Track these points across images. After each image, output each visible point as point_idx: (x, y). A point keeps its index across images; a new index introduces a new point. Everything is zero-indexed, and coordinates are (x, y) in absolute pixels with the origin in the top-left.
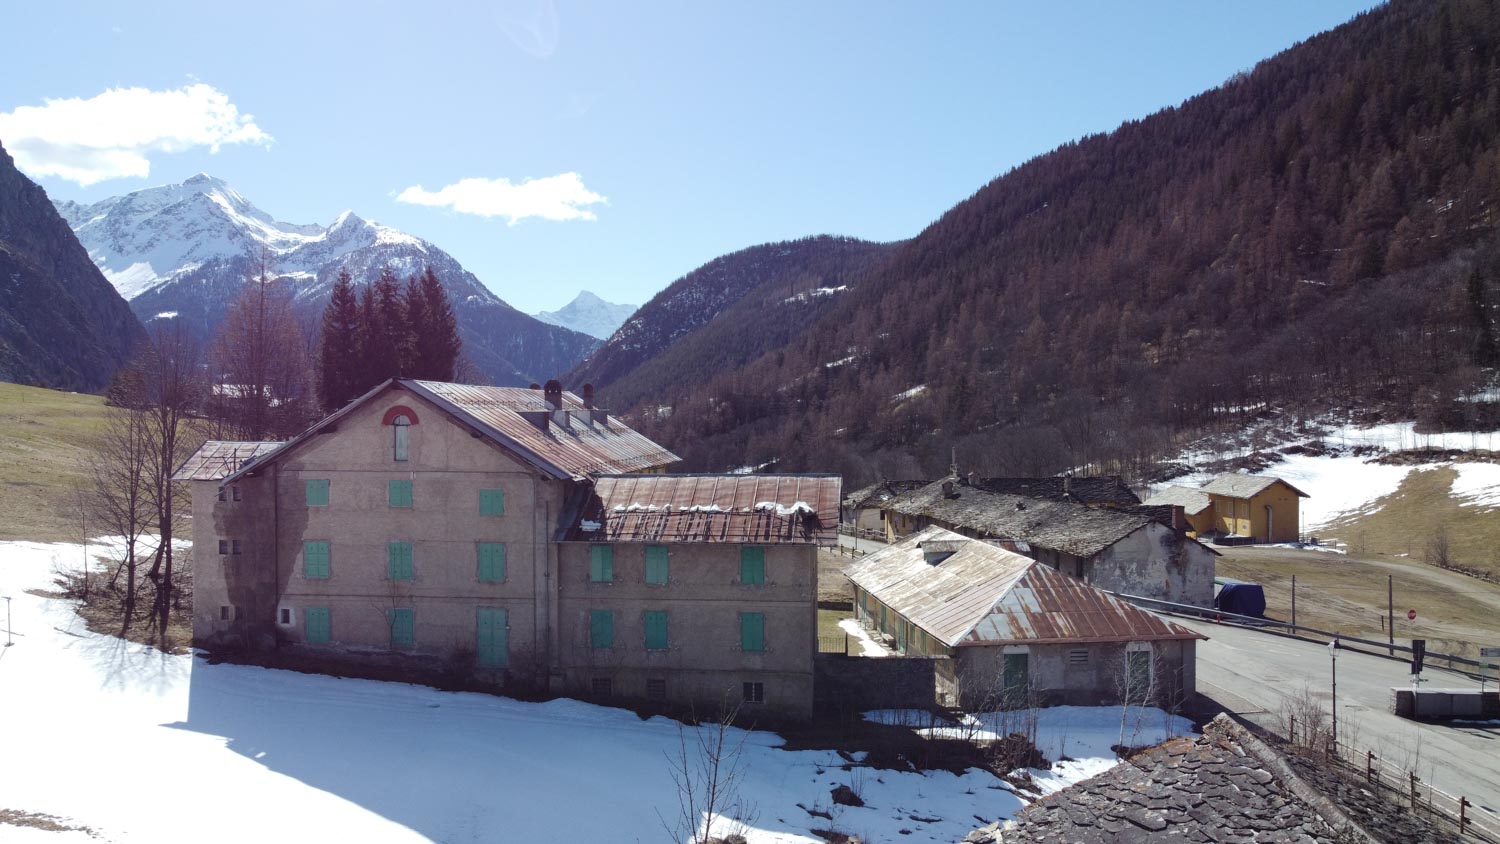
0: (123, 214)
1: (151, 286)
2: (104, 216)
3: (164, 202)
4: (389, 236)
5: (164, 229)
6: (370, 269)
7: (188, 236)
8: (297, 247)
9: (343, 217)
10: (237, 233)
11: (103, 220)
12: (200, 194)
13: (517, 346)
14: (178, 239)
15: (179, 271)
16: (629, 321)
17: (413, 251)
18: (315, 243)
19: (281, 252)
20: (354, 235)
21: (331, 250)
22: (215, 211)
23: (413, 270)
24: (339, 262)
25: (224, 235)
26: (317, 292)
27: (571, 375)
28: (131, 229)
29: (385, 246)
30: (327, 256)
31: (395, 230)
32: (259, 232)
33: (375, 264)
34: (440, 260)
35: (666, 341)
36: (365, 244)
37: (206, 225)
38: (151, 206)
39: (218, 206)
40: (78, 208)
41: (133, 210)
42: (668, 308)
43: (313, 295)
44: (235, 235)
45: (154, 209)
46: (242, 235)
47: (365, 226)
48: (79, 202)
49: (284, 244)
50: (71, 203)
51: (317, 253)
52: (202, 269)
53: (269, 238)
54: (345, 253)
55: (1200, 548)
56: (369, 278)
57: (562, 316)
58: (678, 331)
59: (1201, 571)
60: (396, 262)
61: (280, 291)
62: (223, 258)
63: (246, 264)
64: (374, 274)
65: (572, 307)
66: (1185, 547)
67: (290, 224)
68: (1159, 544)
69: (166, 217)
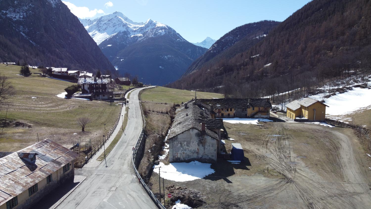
0: (100, 22)
1: (106, 39)
2: (96, 22)
3: (108, 18)
4: (159, 25)
5: (109, 25)
6: (155, 33)
7: (114, 26)
8: (138, 28)
9: (148, 20)
10: (125, 25)
11: (96, 23)
12: (116, 16)
13: (189, 51)
14: (112, 27)
15: (112, 35)
16: (213, 45)
17: (164, 28)
18: (142, 27)
19: (135, 29)
20: (151, 25)
21: (146, 29)
22: (120, 20)
23: (165, 33)
24: (148, 31)
25: (122, 26)
26: (142, 39)
27: (199, 59)
28: (102, 25)
29: (158, 27)
30: (145, 30)
31: (160, 23)
32: (130, 25)
33: (156, 32)
34: (171, 30)
35: (222, 50)
36: (153, 27)
37: (117, 23)
38: (106, 19)
39: (120, 19)
40: (91, 21)
41: (102, 21)
42: (223, 41)
43: (142, 40)
44: (124, 26)
45: (106, 20)
46: (125, 26)
47: (153, 22)
48: (91, 19)
49: (135, 27)
50: (89, 20)
51: (142, 30)
52: (117, 34)
53: (132, 26)
54: (149, 29)
55: (211, 138)
56: (154, 35)
57: (202, 44)
58: (225, 47)
59: (211, 145)
60: (160, 31)
61: (134, 39)
62: (121, 32)
63: (126, 33)
64: (155, 34)
65: (205, 41)
66: (205, 137)
67: (136, 23)
68: (195, 136)
69: (109, 22)
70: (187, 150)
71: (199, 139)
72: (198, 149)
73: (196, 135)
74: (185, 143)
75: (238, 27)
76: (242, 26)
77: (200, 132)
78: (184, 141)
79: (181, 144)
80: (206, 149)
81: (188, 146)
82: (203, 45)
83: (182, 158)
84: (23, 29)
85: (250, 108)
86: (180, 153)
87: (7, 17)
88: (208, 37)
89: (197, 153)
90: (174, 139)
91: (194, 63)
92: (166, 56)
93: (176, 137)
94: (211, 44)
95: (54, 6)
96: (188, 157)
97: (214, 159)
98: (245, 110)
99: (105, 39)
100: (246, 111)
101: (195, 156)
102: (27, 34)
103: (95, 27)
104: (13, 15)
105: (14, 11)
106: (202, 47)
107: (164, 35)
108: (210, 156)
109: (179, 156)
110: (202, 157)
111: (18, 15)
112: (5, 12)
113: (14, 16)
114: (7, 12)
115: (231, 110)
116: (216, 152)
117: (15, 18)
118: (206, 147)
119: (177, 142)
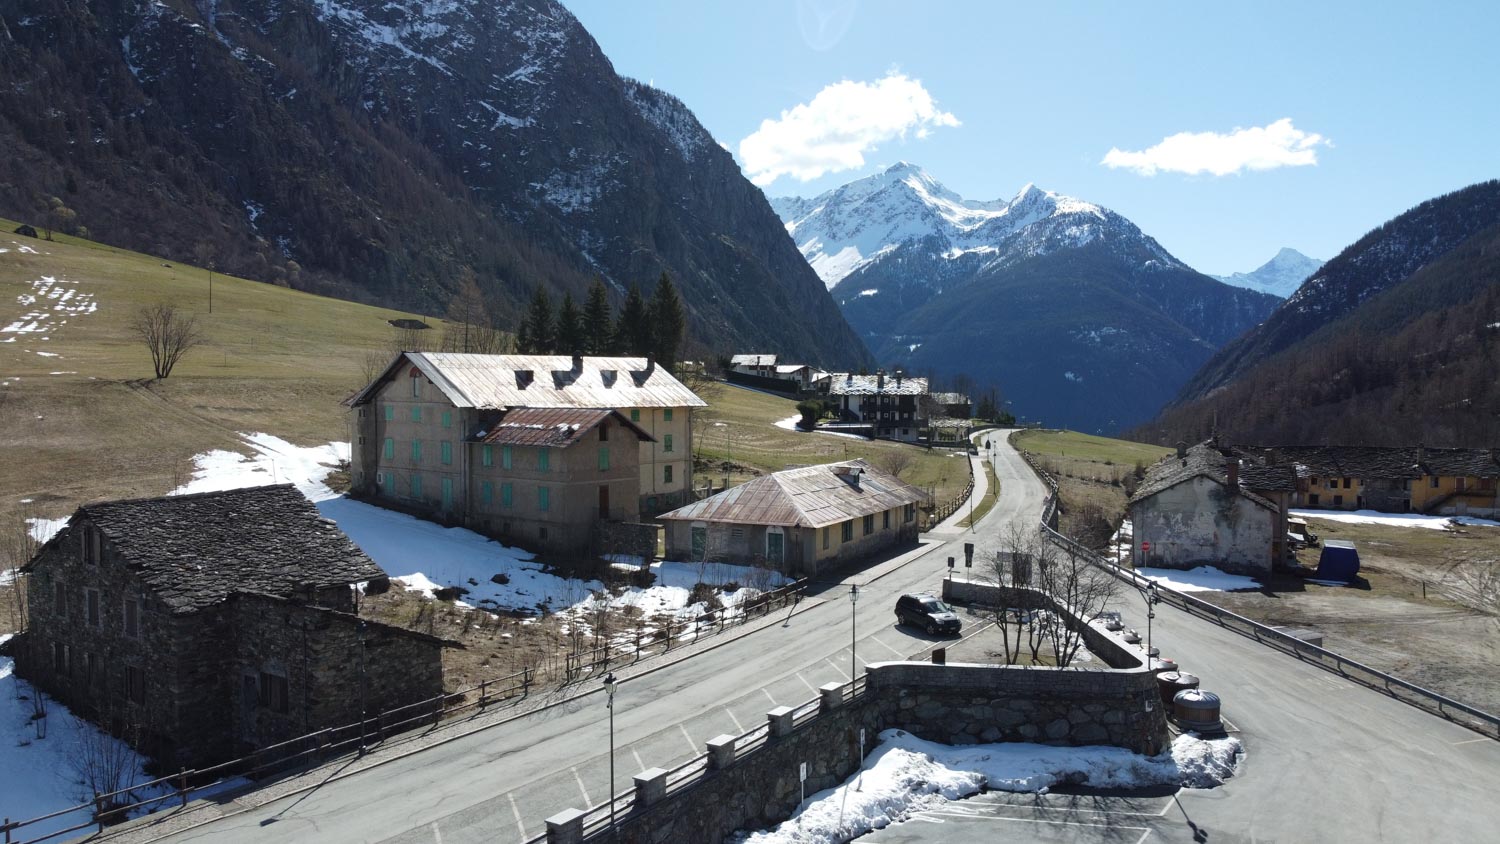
0: (837, 204)
1: (857, 267)
2: (822, 208)
3: (869, 191)
4: (1068, 205)
5: (869, 215)
6: (1049, 239)
7: (888, 220)
8: (981, 223)
9: (1025, 190)
10: (929, 213)
11: (822, 211)
12: (898, 181)
13: (1197, 311)
14: (880, 224)
15: (880, 252)
16: (1309, 280)
17: (1092, 219)
18: (998, 218)
19: (967, 228)
20: (1034, 207)
21: (1013, 224)
22: (912, 196)
23: (1091, 237)
24: (1020, 234)
25: (918, 217)
26: (998, 265)
27: (1243, 341)
28: (843, 217)
29: (1064, 215)
30: (1008, 230)
31: (1074, 199)
32: (949, 211)
33: (1053, 234)
34: (1119, 226)
35: (1353, 300)
36: (1044, 215)
37: (902, 208)
38: (859, 195)
39: (913, 190)
40: (803, 203)
41: (845, 201)
42: (1358, 264)
43: (994, 268)
44: (927, 216)
45: (861, 198)
46: (933, 216)
47: (1045, 198)
48: (805, 197)
49: (970, 221)
50: (799, 199)
51: (999, 228)
52: (898, 249)
53: (957, 216)
54: (1026, 225)
55: (1254, 504)
56: (1047, 249)
57: (1258, 277)
58: (1368, 289)
59: (1254, 526)
60: (1074, 231)
61: (965, 266)
62: (916, 238)
63: (936, 242)
64: (1051, 243)
65: (1271, 267)
66: (1237, 503)
67: (975, 201)
68: (1207, 498)
69: (872, 205)
70: (1184, 536)
71: (1220, 506)
72: (1215, 536)
73: (1210, 496)
74: (1179, 516)
75: (1435, 201)
76: (1455, 195)
77: (1222, 488)
78: (1176, 512)
79: (1166, 518)
80: (1239, 536)
81: (1186, 524)
82: (1265, 281)
83: (1168, 558)
84: (590, 242)
85: (1420, 479)
86: (1164, 544)
87: (544, 204)
88: (1288, 246)
89: (1213, 545)
90: (1146, 504)
91: (1219, 360)
92: (1093, 333)
93: (1152, 499)
94: (1298, 278)
95: (687, 156)
96: (1187, 556)
97: (1261, 565)
98: (1401, 486)
99: (854, 269)
100: (1405, 489)
101: (1207, 553)
102: (602, 259)
103: (818, 225)
104: (562, 196)
105: (567, 184)
106: (1255, 292)
107: (1090, 245)
108: (1250, 557)
109: (1159, 551)
110: (1226, 559)
111: (578, 196)
112: (539, 186)
113: (564, 200)
114: (547, 186)
115: (1347, 485)
116: (1268, 547)
117: (568, 204)
118: (1240, 530)
119: (1156, 513)
